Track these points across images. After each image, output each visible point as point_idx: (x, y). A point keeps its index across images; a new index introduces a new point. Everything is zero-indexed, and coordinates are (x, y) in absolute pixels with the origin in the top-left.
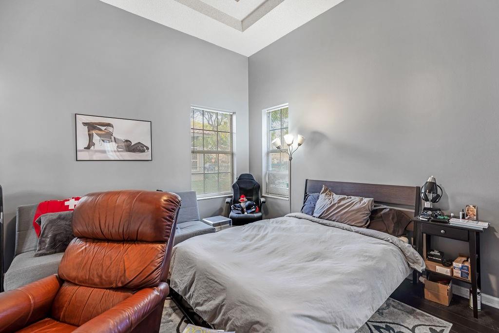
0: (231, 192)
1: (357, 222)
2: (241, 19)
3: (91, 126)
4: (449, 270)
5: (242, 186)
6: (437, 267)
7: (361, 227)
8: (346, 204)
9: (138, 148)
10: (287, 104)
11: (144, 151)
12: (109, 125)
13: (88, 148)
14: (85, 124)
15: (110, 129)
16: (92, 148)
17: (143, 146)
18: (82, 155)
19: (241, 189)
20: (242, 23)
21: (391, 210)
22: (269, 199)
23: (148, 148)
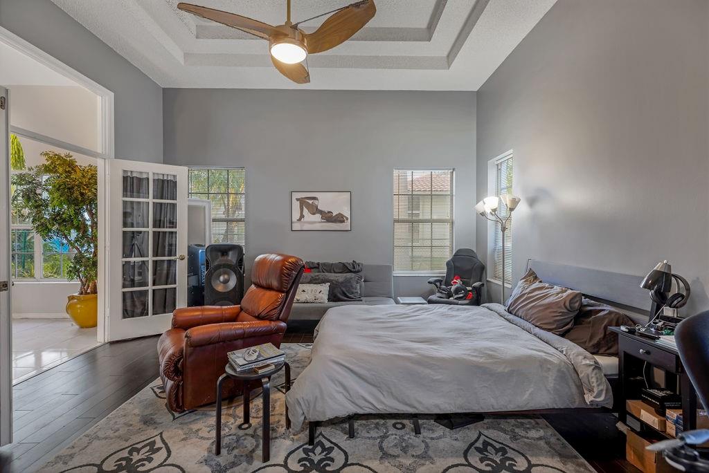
0: (443, 271)
1: (544, 322)
2: (446, 54)
3: (302, 202)
4: (657, 419)
5: (458, 264)
6: (643, 412)
7: (549, 330)
8: (538, 295)
9: (340, 219)
10: (511, 151)
11: (343, 221)
12: (314, 198)
13: (299, 220)
14: (297, 200)
15: (316, 202)
16: (302, 220)
17: (342, 216)
18: (297, 226)
19: (456, 267)
20: (448, 59)
21: (610, 313)
22: (493, 285)
23: (347, 219)
